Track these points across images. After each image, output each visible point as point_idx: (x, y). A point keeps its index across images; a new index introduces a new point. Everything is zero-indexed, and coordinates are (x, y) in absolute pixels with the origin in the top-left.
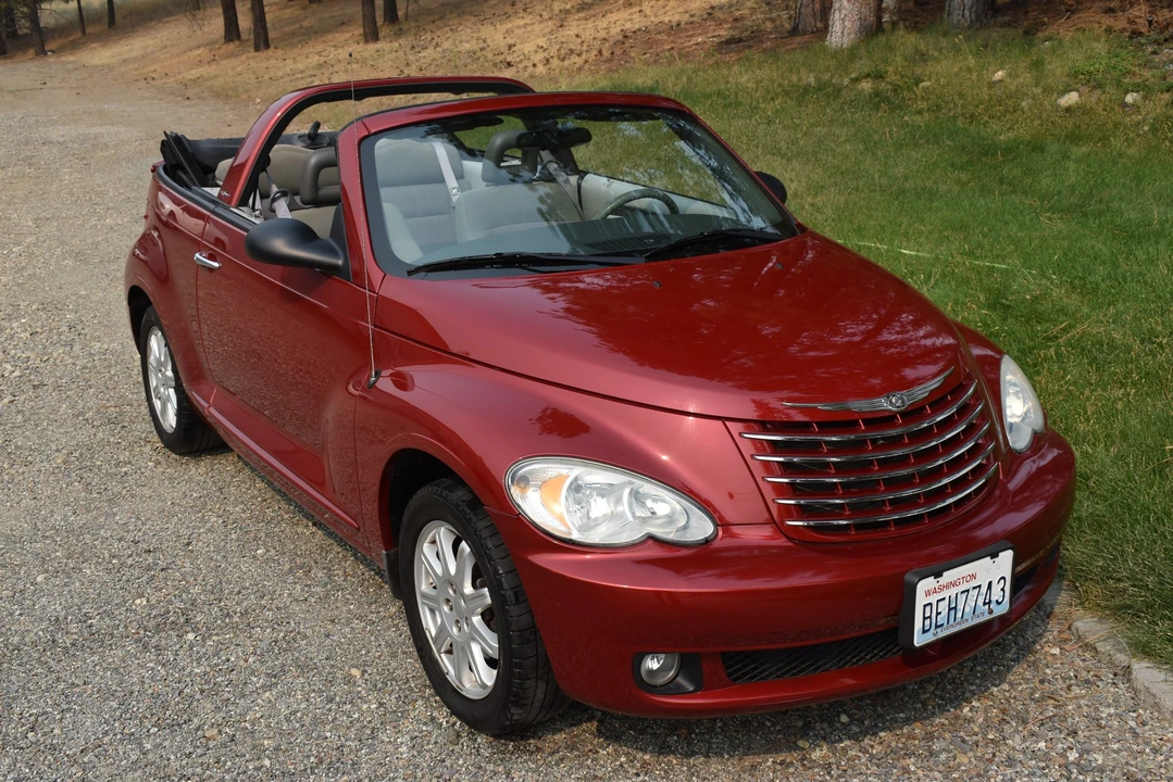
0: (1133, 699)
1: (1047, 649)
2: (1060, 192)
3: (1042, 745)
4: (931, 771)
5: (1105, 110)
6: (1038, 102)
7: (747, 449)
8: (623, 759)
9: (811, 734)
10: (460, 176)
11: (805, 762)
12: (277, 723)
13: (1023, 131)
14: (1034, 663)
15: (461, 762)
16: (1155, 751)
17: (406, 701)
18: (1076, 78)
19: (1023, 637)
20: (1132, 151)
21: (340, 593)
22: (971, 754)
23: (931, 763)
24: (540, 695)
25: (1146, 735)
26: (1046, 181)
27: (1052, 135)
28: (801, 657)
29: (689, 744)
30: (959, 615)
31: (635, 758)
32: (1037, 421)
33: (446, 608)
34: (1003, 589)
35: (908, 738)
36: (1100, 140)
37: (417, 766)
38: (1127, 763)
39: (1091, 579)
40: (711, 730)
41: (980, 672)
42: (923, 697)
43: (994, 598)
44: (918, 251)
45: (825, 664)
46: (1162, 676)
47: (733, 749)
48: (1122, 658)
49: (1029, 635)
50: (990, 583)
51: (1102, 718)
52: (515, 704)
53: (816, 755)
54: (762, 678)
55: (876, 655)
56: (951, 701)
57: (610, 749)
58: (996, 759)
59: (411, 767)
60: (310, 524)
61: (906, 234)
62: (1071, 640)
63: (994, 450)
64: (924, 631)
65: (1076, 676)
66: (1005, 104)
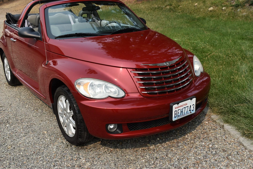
0: (224, 132)
1: (205, 122)
2: (209, 27)
3: (204, 143)
4: (178, 150)
5: (218, 11)
6: (204, 9)
7: (132, 75)
8: (106, 150)
9: (150, 143)
10: (75, 22)
11: (149, 149)
12: (25, 144)
13: (201, 15)
14: (202, 125)
15: (68, 152)
16: (229, 144)
17: (57, 138)
18: (212, 4)
19: (200, 120)
20: (224, 19)
21: (44, 115)
22: (187, 146)
23: (178, 148)
24: (86, 135)
25: (227, 140)
26: (206, 25)
27: (207, 16)
28: (146, 124)
29: (122, 146)
30: (183, 113)
31: (109, 149)
32: (202, 70)
33: (64, 116)
34: (194, 107)
35: (173, 143)
36: (217, 17)
37: (57, 153)
38: (223, 147)
39: (215, 106)
40: (127, 143)
41: (190, 128)
42: (177, 134)
43: (191, 109)
44: (178, 39)
45: (152, 126)
46: (231, 127)
47: (132, 146)
48: (222, 124)
49: (201, 119)
50: (191, 106)
51: (217, 137)
52: (80, 138)
53: (151, 147)
54: (137, 129)
55: (164, 123)
56: (183, 134)
57: (103, 148)
58: (193, 147)
59: (56, 153)
60: (39, 100)
61: (176, 36)
62: (210, 120)
63: (191, 76)
64: (175, 117)
65: (211, 128)
66: (198, 10)
